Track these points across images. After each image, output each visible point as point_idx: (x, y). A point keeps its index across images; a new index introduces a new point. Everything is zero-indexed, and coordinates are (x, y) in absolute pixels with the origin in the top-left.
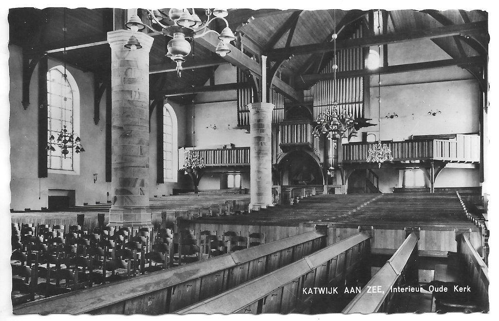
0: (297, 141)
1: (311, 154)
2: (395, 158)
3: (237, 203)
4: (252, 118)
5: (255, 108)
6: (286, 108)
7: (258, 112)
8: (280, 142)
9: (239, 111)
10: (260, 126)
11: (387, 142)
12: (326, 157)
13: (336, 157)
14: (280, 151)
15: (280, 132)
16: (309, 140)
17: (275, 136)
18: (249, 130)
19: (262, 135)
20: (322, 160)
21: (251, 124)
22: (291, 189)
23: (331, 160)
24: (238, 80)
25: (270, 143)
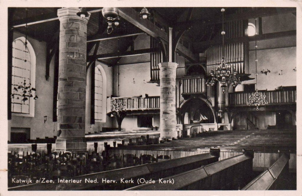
0: (194, 90)
1: (205, 101)
2: (268, 103)
3: (150, 137)
4: (162, 74)
5: (164, 66)
6: (187, 67)
7: (166, 69)
8: (182, 92)
9: (151, 70)
10: (167, 80)
11: (263, 91)
12: (216, 102)
13: (224, 102)
14: (182, 98)
15: (182, 85)
16: (203, 90)
17: (178, 87)
18: (159, 83)
19: (169, 86)
20: (213, 105)
21: (161, 78)
22: (190, 127)
23: (220, 105)
24: (151, 46)
25: (174, 92)
